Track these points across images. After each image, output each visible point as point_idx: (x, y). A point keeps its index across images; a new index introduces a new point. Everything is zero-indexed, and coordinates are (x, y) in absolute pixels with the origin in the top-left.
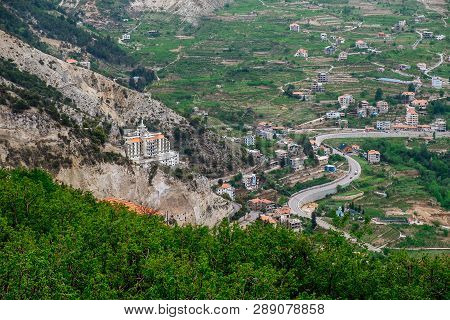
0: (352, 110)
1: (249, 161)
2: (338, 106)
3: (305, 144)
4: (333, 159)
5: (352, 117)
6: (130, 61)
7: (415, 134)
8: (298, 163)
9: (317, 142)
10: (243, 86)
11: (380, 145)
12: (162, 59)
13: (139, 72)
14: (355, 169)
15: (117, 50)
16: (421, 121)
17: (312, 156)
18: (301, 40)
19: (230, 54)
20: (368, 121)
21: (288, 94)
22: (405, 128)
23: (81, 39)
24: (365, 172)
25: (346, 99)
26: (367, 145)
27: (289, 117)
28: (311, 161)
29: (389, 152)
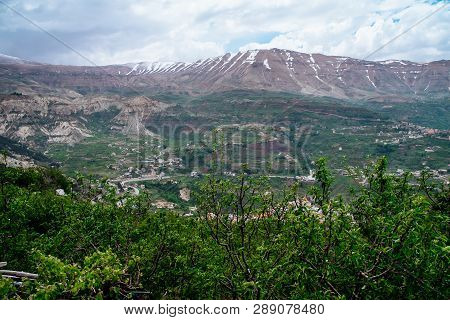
0: (133, 172)
1: (101, 192)
2: (128, 171)
3: (119, 184)
4: (129, 189)
5: (134, 174)
6: (50, 161)
7: (155, 178)
8: (117, 191)
9: (123, 183)
10: (94, 167)
11: (144, 183)
12: (62, 159)
13: (53, 164)
14: (137, 192)
15: (44, 157)
18: (113, 150)
19: (88, 155)
20: (137, 176)
21: (110, 168)
22: (151, 177)
23: (29, 153)
24: (140, 192)
25: (131, 168)
26: (140, 183)
27: (112, 176)
28: (122, 190)
29: (148, 185)
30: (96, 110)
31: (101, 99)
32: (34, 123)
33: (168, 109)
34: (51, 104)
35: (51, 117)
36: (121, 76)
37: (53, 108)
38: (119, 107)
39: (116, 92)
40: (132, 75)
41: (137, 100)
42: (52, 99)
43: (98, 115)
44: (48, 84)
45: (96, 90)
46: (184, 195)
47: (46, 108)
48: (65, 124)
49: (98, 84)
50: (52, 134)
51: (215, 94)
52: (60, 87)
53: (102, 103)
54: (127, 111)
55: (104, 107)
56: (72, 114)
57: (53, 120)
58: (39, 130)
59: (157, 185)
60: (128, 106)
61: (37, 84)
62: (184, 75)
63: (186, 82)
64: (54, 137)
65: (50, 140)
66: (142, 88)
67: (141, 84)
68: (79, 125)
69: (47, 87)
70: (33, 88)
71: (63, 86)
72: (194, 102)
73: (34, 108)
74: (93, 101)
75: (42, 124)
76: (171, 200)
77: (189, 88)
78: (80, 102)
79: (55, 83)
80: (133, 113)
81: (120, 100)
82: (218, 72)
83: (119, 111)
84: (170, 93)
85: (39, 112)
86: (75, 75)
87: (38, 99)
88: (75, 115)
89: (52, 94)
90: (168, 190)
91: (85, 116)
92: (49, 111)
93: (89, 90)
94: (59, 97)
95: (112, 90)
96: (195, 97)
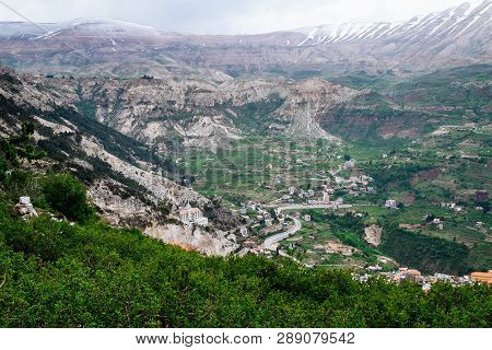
0: (296, 194)
1: (244, 222)
2: (288, 193)
3: (272, 212)
4: (287, 220)
5: (296, 199)
6: (182, 171)
7: (328, 206)
8: (269, 222)
9: (278, 211)
10: (239, 183)
11: (310, 212)
15: (175, 166)
16: (331, 200)
17: (276, 219)
18: (269, 160)
19: (234, 166)
20: (304, 200)
21: (263, 187)
22: (323, 203)
23: (156, 161)
24: (303, 226)
25: (292, 190)
26: (304, 212)
27: (264, 199)
28: (276, 221)
29: (315, 216)
30: (250, 100)
31: (258, 82)
32: (165, 118)
33: (358, 97)
34: (189, 91)
35: (189, 109)
36: (290, 49)
37: (192, 96)
38: (283, 95)
39: (282, 72)
40: (306, 46)
41: (311, 85)
42: (192, 84)
43: (252, 107)
44: (188, 62)
45: (253, 70)
46: (372, 236)
47: (182, 97)
48: (206, 119)
49: (256, 60)
50: (189, 134)
51: (438, 72)
52: (204, 67)
53: (259, 90)
54: (294, 100)
55: (262, 95)
56: (217, 105)
57: (190, 115)
58: (171, 128)
59: (331, 217)
60: (296, 93)
61: (174, 64)
62: (387, 43)
63: (391, 55)
64: (190, 137)
65: (186, 143)
66: (319, 65)
67: (319, 60)
68: (225, 122)
69: (188, 67)
70: (169, 69)
71: (207, 64)
72: (401, 86)
73: (168, 97)
74: (246, 86)
75: (176, 119)
76: (349, 243)
77: (393, 64)
78: (228, 88)
79: (198, 60)
80: (303, 104)
81: (285, 85)
82: (444, 36)
83: (282, 101)
84: (363, 72)
85: (173, 103)
86: (225, 48)
87: (173, 84)
88: (221, 107)
89: (193, 76)
90: (348, 227)
91: (235, 109)
92: (186, 100)
93: (244, 71)
94: (201, 81)
95: (276, 70)
96: (402, 77)
